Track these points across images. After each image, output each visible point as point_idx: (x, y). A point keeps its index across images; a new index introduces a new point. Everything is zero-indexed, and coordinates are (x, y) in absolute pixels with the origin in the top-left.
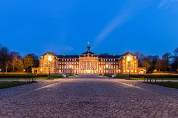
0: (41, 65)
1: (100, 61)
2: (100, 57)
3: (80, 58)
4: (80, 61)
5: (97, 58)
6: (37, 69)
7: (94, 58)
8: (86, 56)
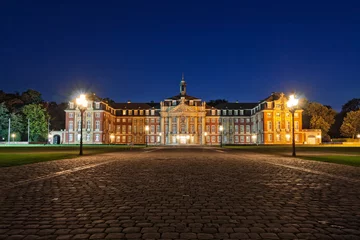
0: (70, 124)
1: (209, 114)
2: (209, 105)
3: (163, 108)
4: (163, 114)
5: (203, 108)
6: (59, 133)
7: (196, 108)
8: (178, 103)
